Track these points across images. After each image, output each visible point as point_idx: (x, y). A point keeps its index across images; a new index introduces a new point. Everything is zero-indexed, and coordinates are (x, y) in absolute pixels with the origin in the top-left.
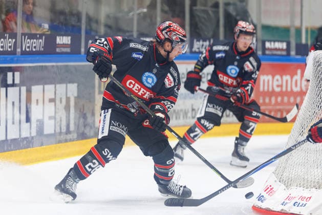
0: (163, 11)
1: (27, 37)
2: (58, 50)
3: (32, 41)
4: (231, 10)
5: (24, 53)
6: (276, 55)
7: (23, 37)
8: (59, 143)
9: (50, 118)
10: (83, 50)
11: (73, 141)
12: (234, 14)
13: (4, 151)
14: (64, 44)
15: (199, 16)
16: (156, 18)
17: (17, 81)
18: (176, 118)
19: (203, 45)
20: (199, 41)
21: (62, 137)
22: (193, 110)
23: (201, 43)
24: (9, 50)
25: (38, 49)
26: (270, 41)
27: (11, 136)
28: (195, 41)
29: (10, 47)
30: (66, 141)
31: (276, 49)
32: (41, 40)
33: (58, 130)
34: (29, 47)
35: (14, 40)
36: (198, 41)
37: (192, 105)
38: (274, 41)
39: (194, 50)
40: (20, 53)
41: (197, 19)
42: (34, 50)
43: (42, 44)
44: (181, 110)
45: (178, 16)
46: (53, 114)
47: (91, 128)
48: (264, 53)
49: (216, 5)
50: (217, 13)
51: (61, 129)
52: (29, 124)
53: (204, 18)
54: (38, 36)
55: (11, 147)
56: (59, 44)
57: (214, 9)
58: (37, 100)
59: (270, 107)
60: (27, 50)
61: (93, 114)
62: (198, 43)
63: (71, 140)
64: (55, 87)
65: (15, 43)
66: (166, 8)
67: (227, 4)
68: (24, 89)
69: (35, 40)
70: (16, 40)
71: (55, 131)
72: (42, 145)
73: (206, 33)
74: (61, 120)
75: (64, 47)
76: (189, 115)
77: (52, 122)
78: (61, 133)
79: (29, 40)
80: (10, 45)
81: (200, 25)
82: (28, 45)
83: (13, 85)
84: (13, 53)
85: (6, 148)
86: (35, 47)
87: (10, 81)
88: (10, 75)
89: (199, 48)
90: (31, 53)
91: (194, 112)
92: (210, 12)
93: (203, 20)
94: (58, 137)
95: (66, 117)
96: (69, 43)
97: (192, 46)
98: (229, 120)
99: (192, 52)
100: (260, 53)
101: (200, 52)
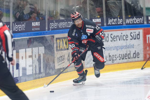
1: (15, 24)
2: (33, 29)
3: (18, 26)
5: (14, 32)
8: (35, 79)
9: (30, 66)
10: (47, 28)
11: (43, 77)
12: (130, 3)
14: (36, 26)
19: (113, 21)
20: (111, 19)
21: (37, 76)
22: (110, 56)
23: (112, 20)
25: (22, 30)
28: (109, 19)
30: (39, 78)
32: (23, 25)
33: (34, 72)
34: (17, 29)
35: (8, 26)
37: (109, 54)
39: (108, 24)
41: (110, 7)
46: (31, 64)
47: (53, 70)
48: (148, 23)
50: (121, 3)
51: (36, 71)
52: (18, 70)
53: (113, 6)
54: (22, 23)
56: (33, 26)
58: (22, 57)
60: (16, 30)
61: (54, 62)
62: (111, 20)
63: (42, 77)
64: (32, 49)
68: (15, 52)
69: (20, 25)
71: (33, 73)
72: (26, 81)
73: (115, 15)
74: (36, 67)
75: (36, 28)
76: (108, 59)
77: (31, 68)
78: (36, 74)
81: (111, 10)
86: (20, 29)
89: (111, 23)
90: (18, 32)
91: (110, 57)
92: (117, 3)
94: (34, 76)
95: (39, 65)
96: (39, 25)
97: (107, 22)
98: (130, 60)
99: (107, 25)
100: (145, 23)
101: (112, 25)
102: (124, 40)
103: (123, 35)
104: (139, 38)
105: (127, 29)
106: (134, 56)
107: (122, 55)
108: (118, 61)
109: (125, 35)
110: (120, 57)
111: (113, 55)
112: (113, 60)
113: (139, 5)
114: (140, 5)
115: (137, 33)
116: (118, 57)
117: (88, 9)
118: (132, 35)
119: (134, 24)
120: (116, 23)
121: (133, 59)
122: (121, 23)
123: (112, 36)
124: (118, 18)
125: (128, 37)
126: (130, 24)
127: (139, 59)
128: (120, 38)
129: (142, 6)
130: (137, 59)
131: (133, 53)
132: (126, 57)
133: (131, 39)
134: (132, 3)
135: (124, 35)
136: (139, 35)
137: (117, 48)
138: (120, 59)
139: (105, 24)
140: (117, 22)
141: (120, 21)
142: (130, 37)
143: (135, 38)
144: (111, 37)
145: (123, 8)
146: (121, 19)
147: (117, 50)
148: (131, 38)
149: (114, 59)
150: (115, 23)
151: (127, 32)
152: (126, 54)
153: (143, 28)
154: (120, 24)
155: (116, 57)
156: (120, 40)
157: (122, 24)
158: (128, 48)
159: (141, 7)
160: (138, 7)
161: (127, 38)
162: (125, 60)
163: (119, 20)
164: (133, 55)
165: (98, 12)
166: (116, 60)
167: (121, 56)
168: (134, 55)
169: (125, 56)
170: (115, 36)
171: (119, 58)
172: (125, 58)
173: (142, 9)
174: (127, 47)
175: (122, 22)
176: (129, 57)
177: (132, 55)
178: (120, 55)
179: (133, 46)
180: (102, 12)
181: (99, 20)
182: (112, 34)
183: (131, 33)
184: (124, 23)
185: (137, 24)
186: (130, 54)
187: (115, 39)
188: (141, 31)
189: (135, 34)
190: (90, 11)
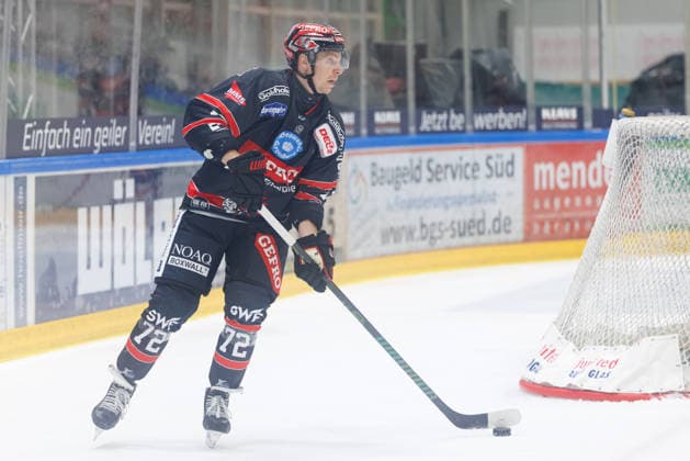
0: (370, 68)
1: (146, 123)
3: (154, 128)
4: (484, 61)
5: (141, 148)
6: (560, 130)
7: (140, 123)
12: (488, 67)
13: (109, 308)
15: (429, 74)
16: (359, 80)
17: (130, 193)
18: (395, 241)
19: (437, 121)
20: (432, 114)
22: (423, 226)
23: (434, 116)
24: (117, 144)
25: (164, 140)
26: (549, 107)
27: (120, 283)
28: (424, 113)
29: (119, 140)
31: (560, 120)
32: (169, 127)
34: (149, 139)
35: (125, 129)
36: (430, 113)
37: (422, 219)
38: (557, 107)
39: (422, 128)
40: (134, 149)
41: (427, 78)
42: (158, 142)
43: (172, 132)
44: (403, 228)
45: (396, 75)
48: (539, 128)
49: (459, 55)
50: (459, 68)
52: (149, 262)
53: (439, 76)
54: (164, 120)
55: (119, 300)
57: (453, 62)
58: (163, 224)
59: (552, 216)
60: (147, 142)
62: (429, 116)
65: (127, 134)
66: (376, 63)
67: (477, 52)
68: (141, 206)
69: (159, 127)
70: (128, 129)
76: (417, 234)
79: (149, 127)
80: (119, 136)
81: (432, 87)
82: (148, 135)
83: (124, 200)
84: (124, 149)
85: (111, 303)
86: (160, 138)
87: (118, 195)
88: (118, 184)
89: (430, 126)
90: (154, 148)
91: (424, 231)
92: (449, 66)
93: (436, 79)
97: (418, 122)
98: (483, 239)
99: (419, 132)
100: (532, 127)
101: (433, 132)
102: (467, 178)
103: (464, 162)
104: (512, 174)
105: (477, 144)
106: (497, 228)
107: (459, 224)
108: (447, 240)
109: (471, 163)
110: (454, 229)
111: (433, 224)
112: (432, 238)
113: (514, 74)
114: (518, 76)
115: (507, 157)
116: (447, 229)
117: (364, 82)
118: (492, 163)
119: (497, 130)
120: (445, 127)
121: (494, 238)
122: (460, 128)
123: (433, 166)
124: (452, 111)
125: (478, 169)
126: (485, 130)
127: (511, 237)
128: (457, 172)
129: (523, 77)
130: (503, 236)
131: (493, 217)
132: (472, 230)
133: (489, 177)
134: (494, 67)
135: (467, 165)
136: (511, 163)
137: (445, 202)
138: (453, 236)
139: (412, 129)
140: (448, 123)
141: (457, 121)
142: (484, 170)
143: (499, 171)
144: (429, 169)
145: (468, 81)
146: (461, 116)
147: (447, 207)
148: (488, 172)
149: (437, 234)
150: (441, 124)
151: (476, 154)
152: (472, 221)
153: (525, 144)
154: (457, 131)
155: (443, 228)
156: (454, 176)
157: (464, 131)
158: (479, 201)
159: (520, 81)
160: (510, 79)
161: (476, 174)
162: (467, 240)
163: (453, 116)
164: (494, 226)
165: (394, 93)
166: (440, 238)
167: (456, 226)
168: (497, 224)
169: (469, 227)
170: (439, 166)
171: (451, 232)
172: (467, 233)
173: (523, 86)
174: (475, 199)
175: (464, 125)
176: (481, 229)
177: (489, 225)
178: (453, 223)
179: (493, 198)
180: (405, 91)
181: (393, 117)
182: (430, 161)
183: (489, 157)
184: (469, 127)
185: (506, 130)
186: (483, 221)
187: (441, 176)
188: (518, 152)
189: (499, 161)
190: (368, 87)
